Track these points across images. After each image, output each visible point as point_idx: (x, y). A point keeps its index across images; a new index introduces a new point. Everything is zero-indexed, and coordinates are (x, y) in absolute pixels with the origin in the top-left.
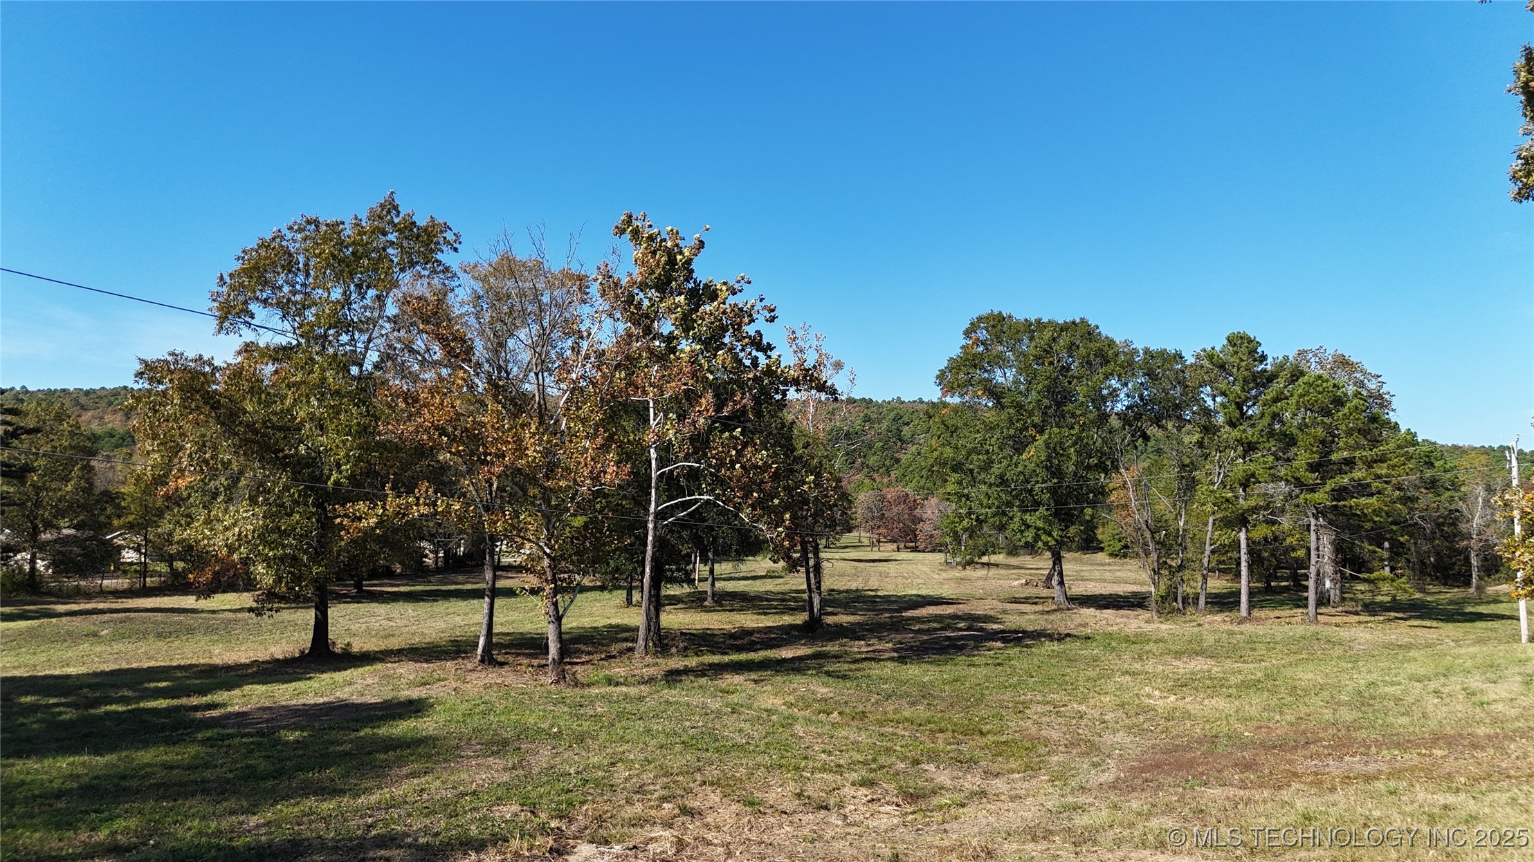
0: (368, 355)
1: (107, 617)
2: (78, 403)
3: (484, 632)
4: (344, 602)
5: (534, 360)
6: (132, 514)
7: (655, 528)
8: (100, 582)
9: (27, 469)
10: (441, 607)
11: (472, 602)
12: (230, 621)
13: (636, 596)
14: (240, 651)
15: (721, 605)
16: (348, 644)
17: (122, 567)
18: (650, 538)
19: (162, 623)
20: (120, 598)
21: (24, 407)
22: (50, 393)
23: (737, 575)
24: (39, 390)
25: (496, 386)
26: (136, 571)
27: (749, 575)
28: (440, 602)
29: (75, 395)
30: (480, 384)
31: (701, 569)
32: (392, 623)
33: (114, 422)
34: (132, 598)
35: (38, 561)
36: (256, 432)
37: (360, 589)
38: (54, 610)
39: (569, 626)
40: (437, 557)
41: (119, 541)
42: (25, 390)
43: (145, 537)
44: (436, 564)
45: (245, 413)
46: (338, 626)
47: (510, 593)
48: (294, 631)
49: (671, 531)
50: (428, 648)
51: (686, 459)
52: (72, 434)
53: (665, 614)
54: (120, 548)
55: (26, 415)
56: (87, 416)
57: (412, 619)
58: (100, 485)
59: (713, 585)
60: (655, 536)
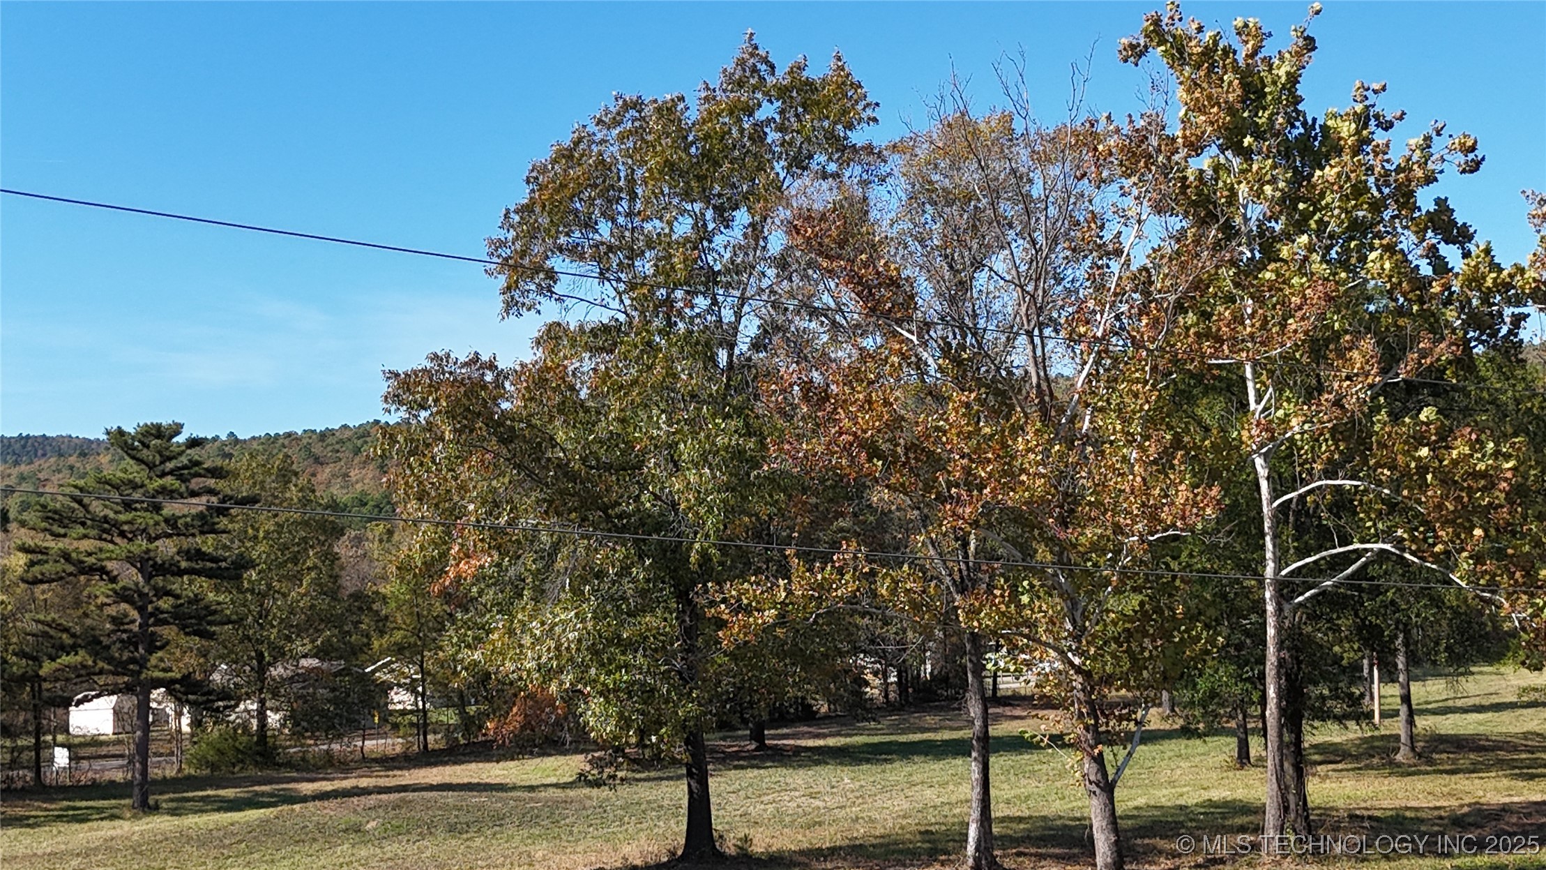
0: (741, 327)
1: (372, 800)
2: (310, 454)
3: (975, 814)
4: (736, 767)
5: (1024, 309)
6: (399, 629)
7: (1279, 610)
8: (360, 743)
9: (243, 564)
10: (898, 771)
11: (954, 762)
12: (557, 802)
13: (1255, 746)
14: (575, 852)
15: (1431, 762)
16: (746, 839)
17: (392, 719)
18: (1271, 631)
19: (456, 808)
20: (388, 769)
21: (232, 465)
22: (271, 440)
23: (1459, 703)
24: (254, 438)
25: (959, 363)
26: (412, 724)
27: (1486, 702)
28: (897, 764)
29: (305, 442)
30: (930, 361)
31: (1383, 694)
32: (817, 803)
33: (365, 480)
34: (409, 769)
35: (268, 713)
36: (573, 477)
37: (762, 746)
38: (295, 790)
39: (1131, 804)
40: (886, 684)
41: (382, 676)
42: (234, 440)
43: (421, 666)
44: (886, 696)
45: (553, 447)
46: (729, 808)
47: (1020, 744)
48: (659, 818)
49: (1313, 617)
50: (881, 845)
51: (1330, 473)
52: (305, 502)
53: (1316, 780)
54: (386, 688)
55: (236, 476)
56: (325, 473)
57: (850, 795)
58: (349, 584)
59: (1411, 722)
60: (1279, 629)
